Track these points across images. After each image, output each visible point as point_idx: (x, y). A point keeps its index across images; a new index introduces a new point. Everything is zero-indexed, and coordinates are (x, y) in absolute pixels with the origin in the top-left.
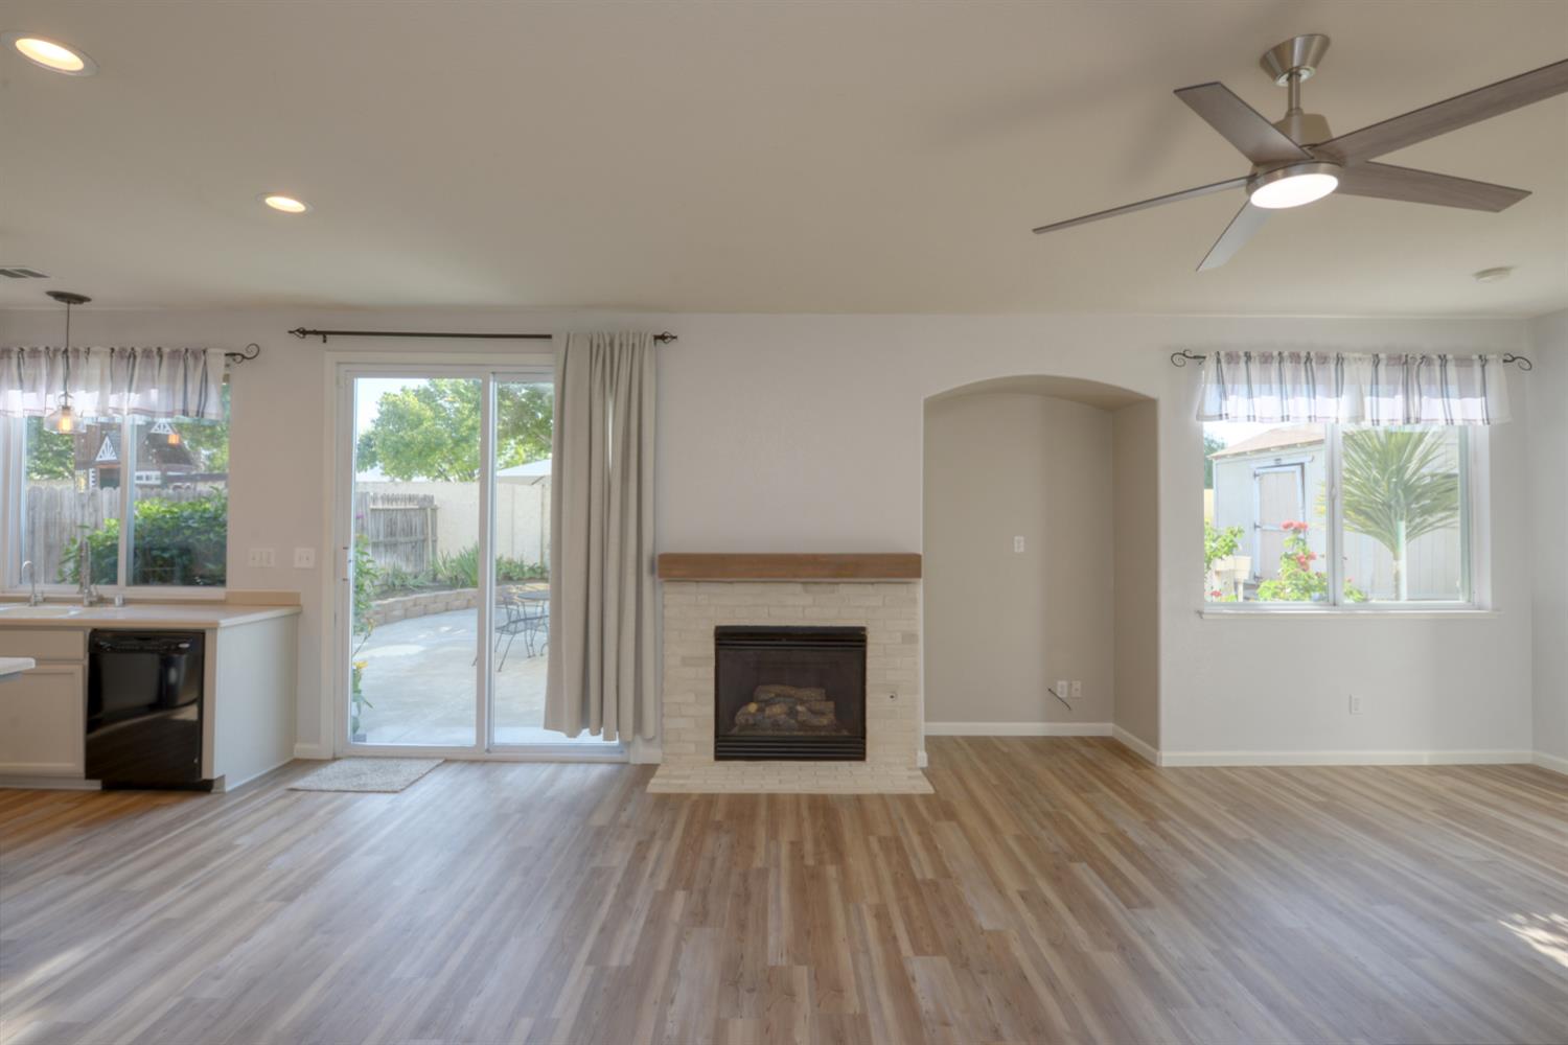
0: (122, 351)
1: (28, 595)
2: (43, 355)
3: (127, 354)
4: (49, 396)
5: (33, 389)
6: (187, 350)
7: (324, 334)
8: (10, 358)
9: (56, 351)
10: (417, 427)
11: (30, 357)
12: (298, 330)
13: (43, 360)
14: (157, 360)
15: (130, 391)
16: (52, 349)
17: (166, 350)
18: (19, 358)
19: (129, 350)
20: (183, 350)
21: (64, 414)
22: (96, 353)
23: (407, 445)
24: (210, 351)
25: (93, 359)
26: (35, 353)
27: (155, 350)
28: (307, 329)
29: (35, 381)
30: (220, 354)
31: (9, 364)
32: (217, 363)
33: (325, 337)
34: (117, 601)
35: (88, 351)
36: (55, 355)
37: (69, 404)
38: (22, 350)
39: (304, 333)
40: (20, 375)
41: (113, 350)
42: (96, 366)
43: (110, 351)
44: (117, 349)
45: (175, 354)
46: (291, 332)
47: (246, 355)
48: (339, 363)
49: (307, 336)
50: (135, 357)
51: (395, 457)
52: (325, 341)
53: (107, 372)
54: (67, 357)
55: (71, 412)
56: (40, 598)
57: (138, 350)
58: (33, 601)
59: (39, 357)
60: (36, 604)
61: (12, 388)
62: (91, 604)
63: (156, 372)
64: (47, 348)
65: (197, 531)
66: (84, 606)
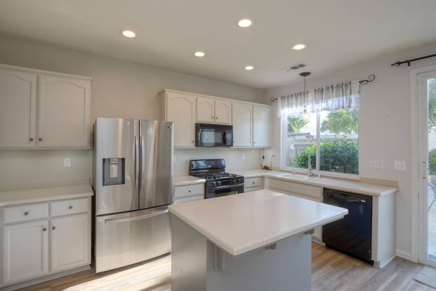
0: (318, 90)
1: (292, 171)
2: (294, 96)
3: (320, 90)
4: (297, 108)
5: (292, 107)
6: (343, 84)
7: (408, 62)
8: (285, 99)
9: (298, 94)
10: (341, 117)
11: (291, 97)
12: (396, 63)
13: (294, 98)
14: (331, 90)
15: (322, 103)
16: (296, 93)
17: (334, 86)
18: (287, 98)
19: (321, 89)
20: (341, 84)
21: (305, 113)
22: (310, 92)
23: (338, 123)
24: (352, 82)
25: (309, 94)
26: (292, 96)
27: (330, 87)
28: (401, 61)
29: (292, 104)
30: (357, 82)
31: (285, 102)
32: (356, 86)
33: (409, 63)
34: (319, 176)
35: (307, 92)
36: (298, 96)
37: (306, 109)
38: (288, 96)
39: (399, 63)
40: (288, 103)
41: (315, 90)
42: (311, 96)
43: (314, 90)
44: (317, 89)
45: (338, 86)
46: (392, 65)
47: (369, 80)
48: (417, 74)
49: (401, 65)
50: (323, 91)
51: (334, 127)
52: (409, 65)
53: (314, 98)
54: (301, 95)
55: (307, 112)
56: (295, 172)
57: (324, 88)
58: (293, 173)
59: (293, 97)
60: (294, 174)
61: (286, 108)
62: (310, 176)
63: (331, 94)
64: (295, 94)
65: (340, 152)
66: (308, 176)
